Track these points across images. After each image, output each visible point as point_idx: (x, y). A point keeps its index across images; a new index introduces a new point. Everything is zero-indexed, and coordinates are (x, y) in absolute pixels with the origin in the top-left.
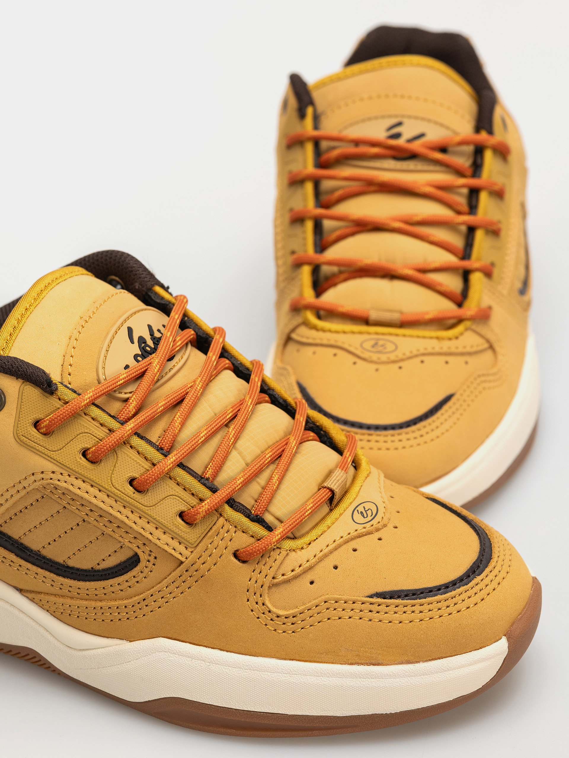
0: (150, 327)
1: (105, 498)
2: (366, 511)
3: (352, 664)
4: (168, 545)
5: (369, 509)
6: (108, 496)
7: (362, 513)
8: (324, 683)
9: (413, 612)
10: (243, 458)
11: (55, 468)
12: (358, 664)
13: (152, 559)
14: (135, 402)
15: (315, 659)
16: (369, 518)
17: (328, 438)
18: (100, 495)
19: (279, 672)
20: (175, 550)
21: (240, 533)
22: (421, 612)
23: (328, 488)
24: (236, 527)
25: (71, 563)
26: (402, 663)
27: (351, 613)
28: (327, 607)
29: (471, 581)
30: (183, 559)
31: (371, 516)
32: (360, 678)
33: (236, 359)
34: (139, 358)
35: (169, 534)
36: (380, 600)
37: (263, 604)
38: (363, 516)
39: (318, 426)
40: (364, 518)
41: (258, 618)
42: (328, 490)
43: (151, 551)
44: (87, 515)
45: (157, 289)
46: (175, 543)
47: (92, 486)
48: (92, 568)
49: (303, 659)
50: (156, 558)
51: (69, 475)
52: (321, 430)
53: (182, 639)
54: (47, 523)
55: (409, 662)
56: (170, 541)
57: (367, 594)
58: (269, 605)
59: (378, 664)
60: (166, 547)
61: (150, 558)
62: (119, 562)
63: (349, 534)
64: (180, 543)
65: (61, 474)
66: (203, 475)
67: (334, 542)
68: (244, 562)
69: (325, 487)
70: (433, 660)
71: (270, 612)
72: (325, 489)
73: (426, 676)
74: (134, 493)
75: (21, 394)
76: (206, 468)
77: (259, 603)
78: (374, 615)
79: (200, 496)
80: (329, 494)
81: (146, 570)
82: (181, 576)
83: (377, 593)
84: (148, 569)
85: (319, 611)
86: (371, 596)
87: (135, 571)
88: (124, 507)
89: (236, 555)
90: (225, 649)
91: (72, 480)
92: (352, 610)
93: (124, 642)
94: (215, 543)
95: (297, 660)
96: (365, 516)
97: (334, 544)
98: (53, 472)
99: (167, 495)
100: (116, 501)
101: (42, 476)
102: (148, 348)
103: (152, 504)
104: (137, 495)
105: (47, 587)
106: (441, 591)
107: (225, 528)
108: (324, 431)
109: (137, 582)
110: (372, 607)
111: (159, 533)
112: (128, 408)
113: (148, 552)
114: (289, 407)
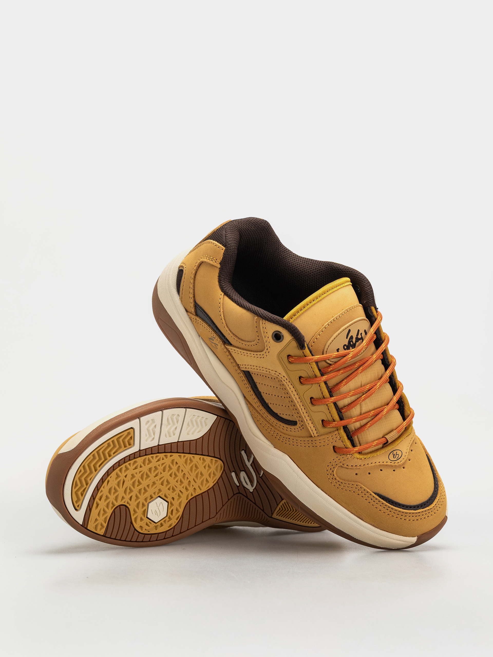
0: (359, 331)
1: (298, 398)
2: (396, 455)
3: (352, 513)
4: (311, 428)
5: (398, 454)
6: (299, 398)
7: (394, 454)
8: (337, 513)
9: (387, 509)
10: (361, 410)
11: (285, 376)
12: (354, 515)
13: (301, 428)
14: (332, 368)
15: (339, 502)
16: (396, 459)
17: (402, 408)
18: (296, 396)
19: (323, 499)
20: (312, 431)
21: (341, 441)
22: (390, 511)
23: (387, 439)
24: (340, 438)
25: (270, 406)
26: (371, 525)
27: (364, 496)
28: (356, 487)
29: (417, 510)
30: (313, 436)
31: (397, 458)
32: (352, 520)
33: (386, 356)
34: (345, 347)
35: (314, 425)
36: (377, 497)
37: (333, 471)
38: (394, 457)
39: (402, 401)
40: (394, 458)
41: (328, 474)
42: (386, 440)
43: (303, 425)
44: (287, 397)
45: (373, 308)
46: (314, 429)
47: (295, 391)
48: (277, 413)
49: (335, 499)
50: (303, 428)
51: (289, 382)
52: (402, 403)
53: (295, 462)
54: (270, 387)
55: (374, 526)
56: (312, 427)
57: (374, 491)
58: (335, 473)
59: (362, 519)
60: (309, 428)
61: (301, 427)
62: (288, 419)
63: (383, 462)
64: (316, 430)
65: (287, 379)
66: (341, 409)
67: (375, 463)
68: (335, 451)
69: (386, 438)
70: (384, 530)
71: (333, 475)
72: (385, 439)
73: (377, 535)
74: (310, 403)
75: (289, 343)
76: (344, 407)
77: (331, 470)
78: (372, 501)
79: (334, 418)
80: (386, 442)
81: (296, 430)
82: (308, 441)
83: (378, 494)
84: (298, 430)
85: (352, 487)
86: (375, 494)
87: (293, 427)
88: (303, 405)
89: (334, 447)
90: (308, 476)
91: (289, 384)
92: (365, 494)
93: (272, 446)
94: (329, 439)
95: (333, 498)
96: (395, 457)
97: (374, 464)
98: (284, 377)
99: (321, 411)
100: (301, 401)
101: (279, 374)
102: (352, 343)
103: (314, 411)
104: (310, 405)
105: (255, 406)
106: (403, 507)
107: (336, 436)
108: (403, 404)
109: (291, 431)
110: (373, 498)
111: (310, 422)
112: (328, 369)
113: (301, 425)
114: (395, 387)
